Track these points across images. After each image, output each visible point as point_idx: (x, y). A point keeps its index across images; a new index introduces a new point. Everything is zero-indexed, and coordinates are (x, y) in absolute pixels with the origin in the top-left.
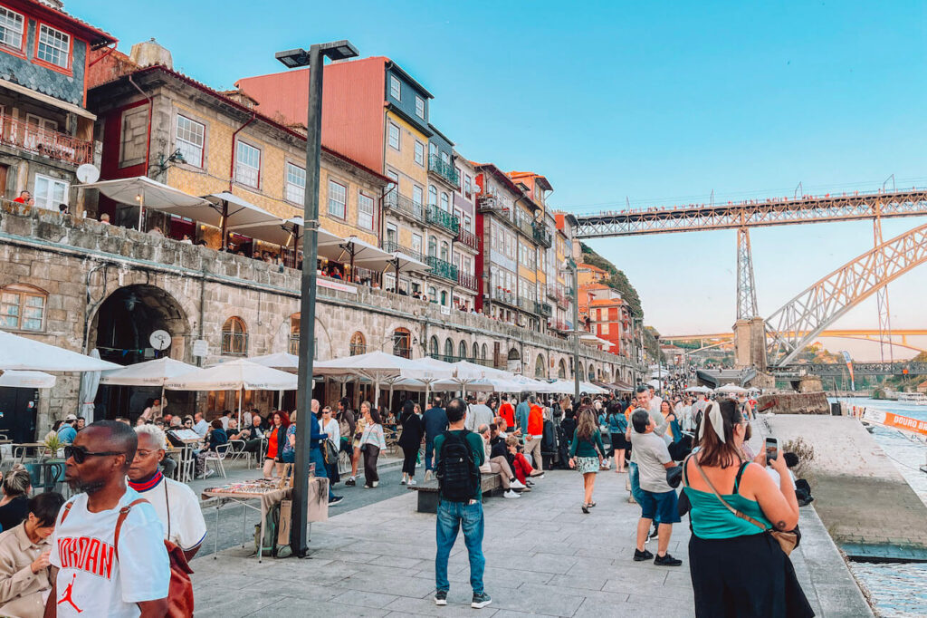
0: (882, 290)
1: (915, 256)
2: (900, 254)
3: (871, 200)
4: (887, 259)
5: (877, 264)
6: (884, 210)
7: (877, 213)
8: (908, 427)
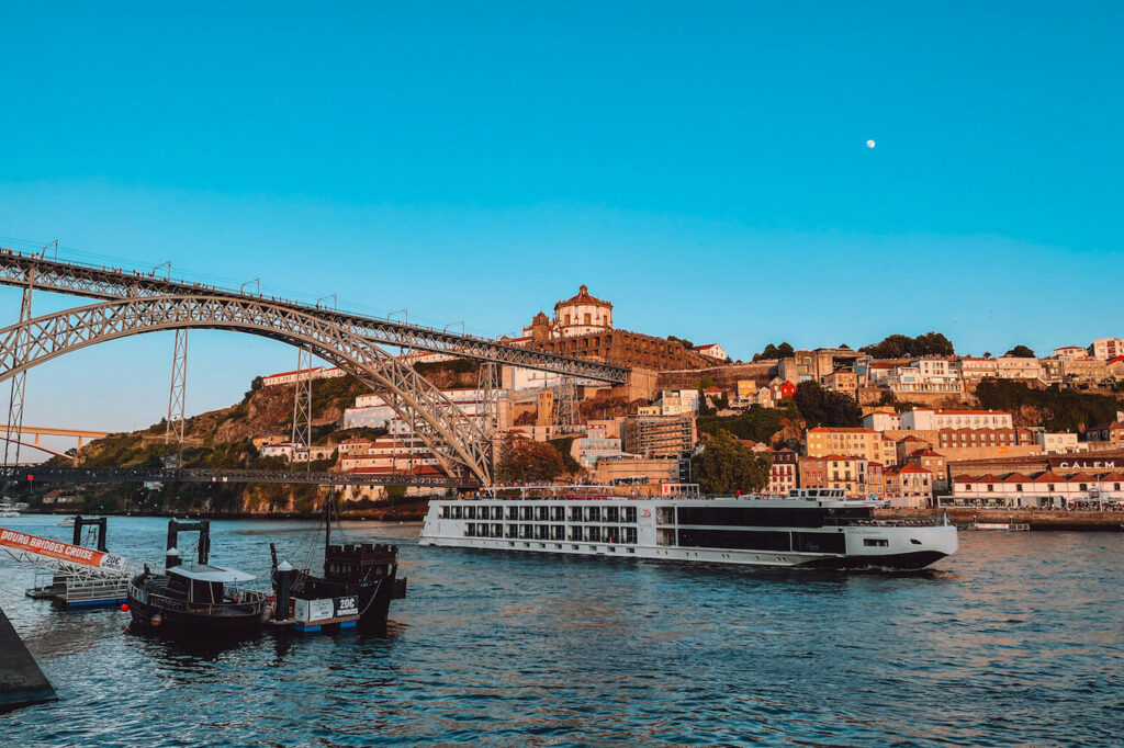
0: (19, 376)
1: (65, 342)
2: (48, 336)
3: (25, 264)
4: (32, 339)
5: (19, 344)
6: (39, 280)
7: (30, 281)
8: (18, 544)
